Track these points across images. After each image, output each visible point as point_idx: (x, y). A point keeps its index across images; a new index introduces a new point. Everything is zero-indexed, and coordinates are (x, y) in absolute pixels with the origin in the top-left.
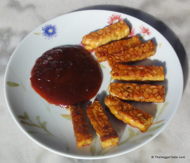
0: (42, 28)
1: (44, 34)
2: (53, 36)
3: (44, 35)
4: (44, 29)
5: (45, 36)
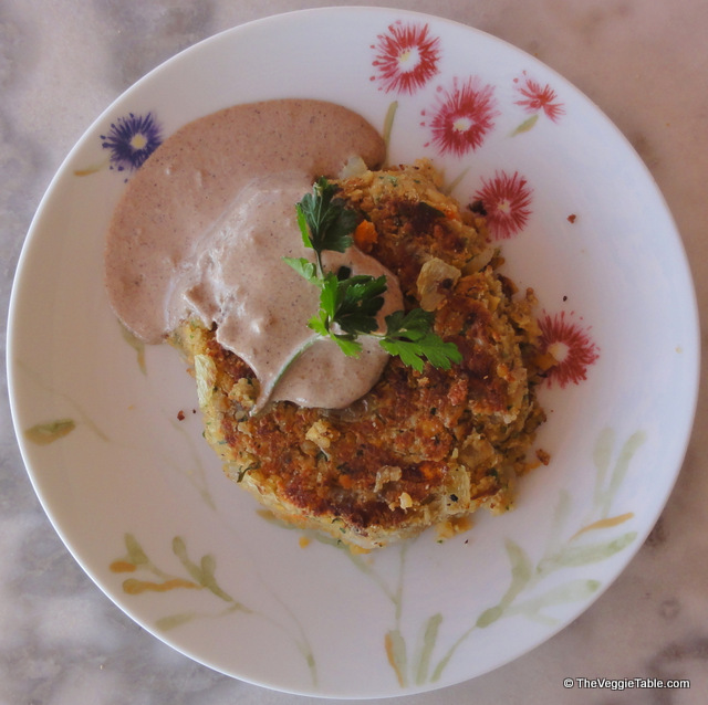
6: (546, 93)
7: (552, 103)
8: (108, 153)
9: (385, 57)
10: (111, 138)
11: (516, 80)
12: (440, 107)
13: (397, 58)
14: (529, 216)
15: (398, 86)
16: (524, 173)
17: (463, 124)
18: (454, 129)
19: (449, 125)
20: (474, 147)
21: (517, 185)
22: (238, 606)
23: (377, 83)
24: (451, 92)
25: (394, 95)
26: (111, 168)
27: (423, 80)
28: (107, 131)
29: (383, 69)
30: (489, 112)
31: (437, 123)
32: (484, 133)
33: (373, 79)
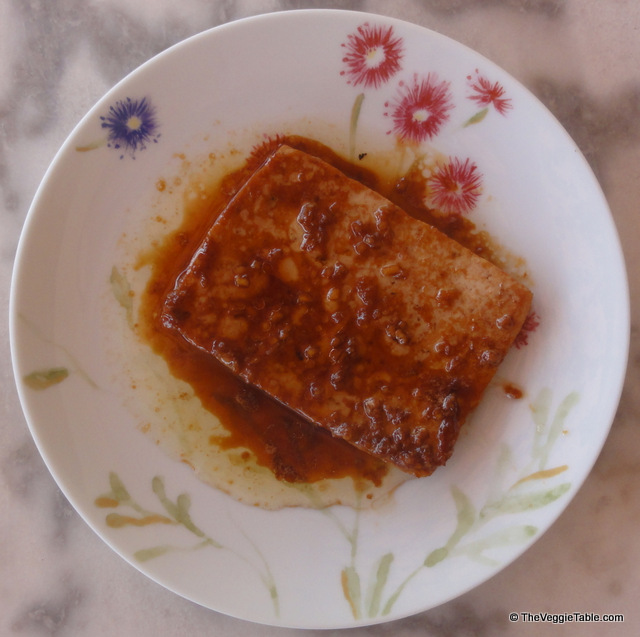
0: (102, 122)
1: (111, 142)
2: (146, 143)
3: (113, 146)
4: (108, 122)
5: (117, 146)
6: (495, 89)
7: (501, 98)
8: (107, 132)
9: (354, 55)
10: (110, 120)
11: (469, 78)
12: (401, 99)
13: (365, 56)
14: (478, 198)
15: (365, 81)
16: (476, 159)
17: (421, 115)
18: (414, 120)
19: (409, 116)
20: (431, 136)
21: (468, 170)
22: (209, 541)
23: (346, 77)
24: (411, 86)
25: (360, 88)
26: (109, 146)
27: (387, 76)
28: (106, 113)
29: (352, 65)
30: (445, 105)
31: (398, 113)
32: (440, 123)
33: (342, 73)
